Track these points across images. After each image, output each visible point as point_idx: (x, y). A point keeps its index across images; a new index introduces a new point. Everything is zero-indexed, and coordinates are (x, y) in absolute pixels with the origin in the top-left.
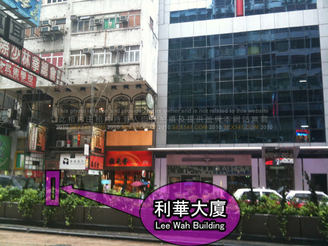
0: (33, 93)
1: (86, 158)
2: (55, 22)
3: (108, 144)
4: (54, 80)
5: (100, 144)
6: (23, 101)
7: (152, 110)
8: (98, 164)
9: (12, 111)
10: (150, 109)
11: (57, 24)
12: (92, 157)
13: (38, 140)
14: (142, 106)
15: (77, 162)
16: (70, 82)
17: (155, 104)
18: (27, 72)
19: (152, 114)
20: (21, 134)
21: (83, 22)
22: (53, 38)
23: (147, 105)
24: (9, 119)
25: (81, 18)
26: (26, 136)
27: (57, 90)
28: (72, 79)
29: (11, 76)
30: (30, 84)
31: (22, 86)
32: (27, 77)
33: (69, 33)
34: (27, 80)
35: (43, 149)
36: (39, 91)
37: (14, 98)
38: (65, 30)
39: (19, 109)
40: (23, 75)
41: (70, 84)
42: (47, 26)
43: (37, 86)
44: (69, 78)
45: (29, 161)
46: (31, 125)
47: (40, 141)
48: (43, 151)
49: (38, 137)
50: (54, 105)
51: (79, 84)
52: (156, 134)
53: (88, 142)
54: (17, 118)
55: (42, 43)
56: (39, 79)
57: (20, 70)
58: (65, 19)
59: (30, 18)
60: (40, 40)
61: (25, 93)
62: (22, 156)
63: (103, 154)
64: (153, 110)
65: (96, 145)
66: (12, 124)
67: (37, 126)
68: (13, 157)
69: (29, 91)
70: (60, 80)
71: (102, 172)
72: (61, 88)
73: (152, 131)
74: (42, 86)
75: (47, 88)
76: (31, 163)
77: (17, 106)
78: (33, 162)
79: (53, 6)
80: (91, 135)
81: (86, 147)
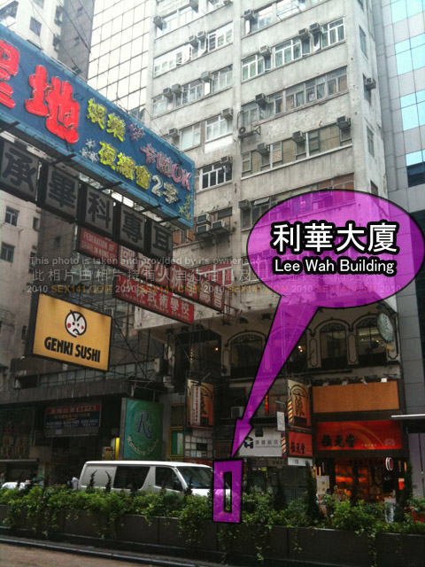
0: (190, 330)
1: (282, 436)
2: (216, 215)
3: (316, 410)
4: (220, 307)
5: (304, 410)
6: (177, 344)
7: (390, 342)
8: (303, 446)
9: (161, 361)
10: (387, 342)
11: (219, 219)
12: (291, 435)
13: (202, 408)
14: (371, 336)
15: (266, 442)
16: (245, 307)
17: (395, 332)
18: (179, 299)
19: (393, 351)
20: (176, 397)
21: (258, 209)
22: (214, 241)
23: (380, 335)
24: (157, 375)
25: (256, 203)
26: (184, 401)
27: (225, 322)
28: (248, 303)
29: (157, 307)
30: (186, 318)
31: (173, 322)
32: (180, 306)
33: (239, 229)
34: (179, 311)
35: (211, 422)
36: (199, 326)
37: (163, 341)
38: (233, 225)
39: (171, 359)
40: (175, 304)
41: (245, 310)
42: (205, 223)
43: (195, 319)
44: (243, 301)
45: (191, 443)
46: (190, 383)
47: (206, 409)
48: (212, 426)
49: (202, 402)
50: (223, 347)
51: (259, 309)
52: (404, 388)
53: (282, 407)
54: (170, 373)
55: (199, 251)
56: (198, 307)
57: (170, 297)
58: (231, 208)
59: (179, 217)
60: (194, 247)
61: (178, 332)
62: (180, 436)
63: (309, 427)
64: (394, 343)
65: (297, 411)
66: (162, 383)
67: (199, 384)
68: (166, 437)
69: (183, 328)
70: (230, 307)
71: (310, 462)
72: (231, 318)
73: (395, 383)
74: (202, 317)
75: (210, 321)
76: (194, 447)
77: (167, 354)
78: (198, 444)
79: (211, 192)
80: (286, 394)
81: (280, 415)
